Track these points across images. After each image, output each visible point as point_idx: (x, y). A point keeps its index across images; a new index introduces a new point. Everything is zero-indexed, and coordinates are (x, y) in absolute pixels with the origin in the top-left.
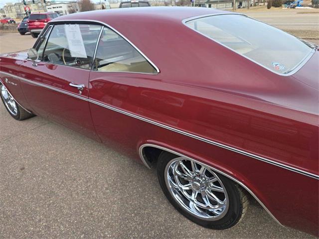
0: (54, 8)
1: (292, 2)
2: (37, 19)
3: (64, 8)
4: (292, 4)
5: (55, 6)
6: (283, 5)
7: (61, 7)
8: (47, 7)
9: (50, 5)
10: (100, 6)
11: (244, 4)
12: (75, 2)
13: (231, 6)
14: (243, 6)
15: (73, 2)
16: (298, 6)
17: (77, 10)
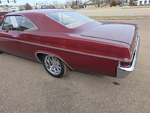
0: (12, 9)
1: (121, 4)
2: (3, 15)
3: (17, 9)
4: (121, 5)
5: (12, 8)
6: (117, 5)
7: (16, 8)
8: (9, 8)
9: (10, 7)
10: (35, 8)
11: (100, 5)
12: (22, 6)
13: (95, 6)
14: (100, 6)
15: (21, 6)
16: (123, 5)
17: (24, 10)
